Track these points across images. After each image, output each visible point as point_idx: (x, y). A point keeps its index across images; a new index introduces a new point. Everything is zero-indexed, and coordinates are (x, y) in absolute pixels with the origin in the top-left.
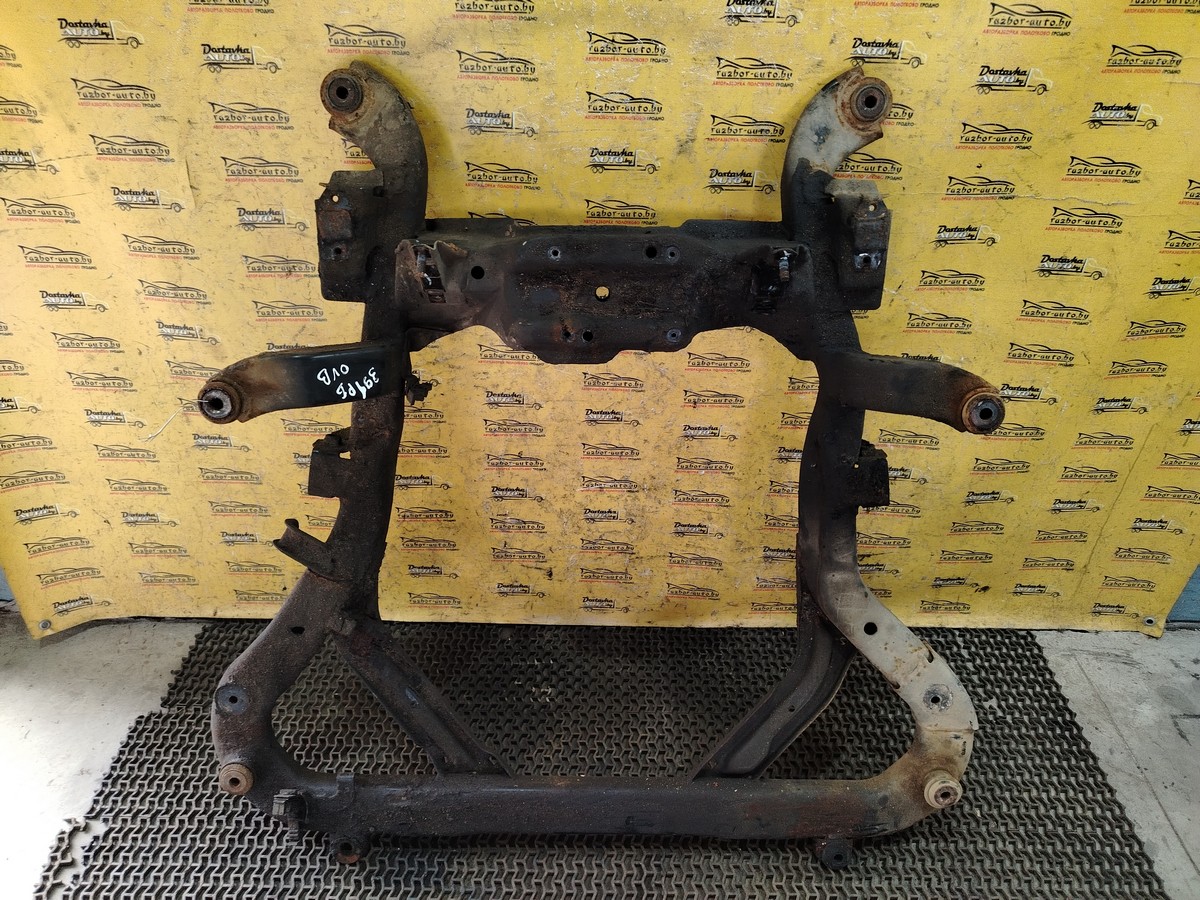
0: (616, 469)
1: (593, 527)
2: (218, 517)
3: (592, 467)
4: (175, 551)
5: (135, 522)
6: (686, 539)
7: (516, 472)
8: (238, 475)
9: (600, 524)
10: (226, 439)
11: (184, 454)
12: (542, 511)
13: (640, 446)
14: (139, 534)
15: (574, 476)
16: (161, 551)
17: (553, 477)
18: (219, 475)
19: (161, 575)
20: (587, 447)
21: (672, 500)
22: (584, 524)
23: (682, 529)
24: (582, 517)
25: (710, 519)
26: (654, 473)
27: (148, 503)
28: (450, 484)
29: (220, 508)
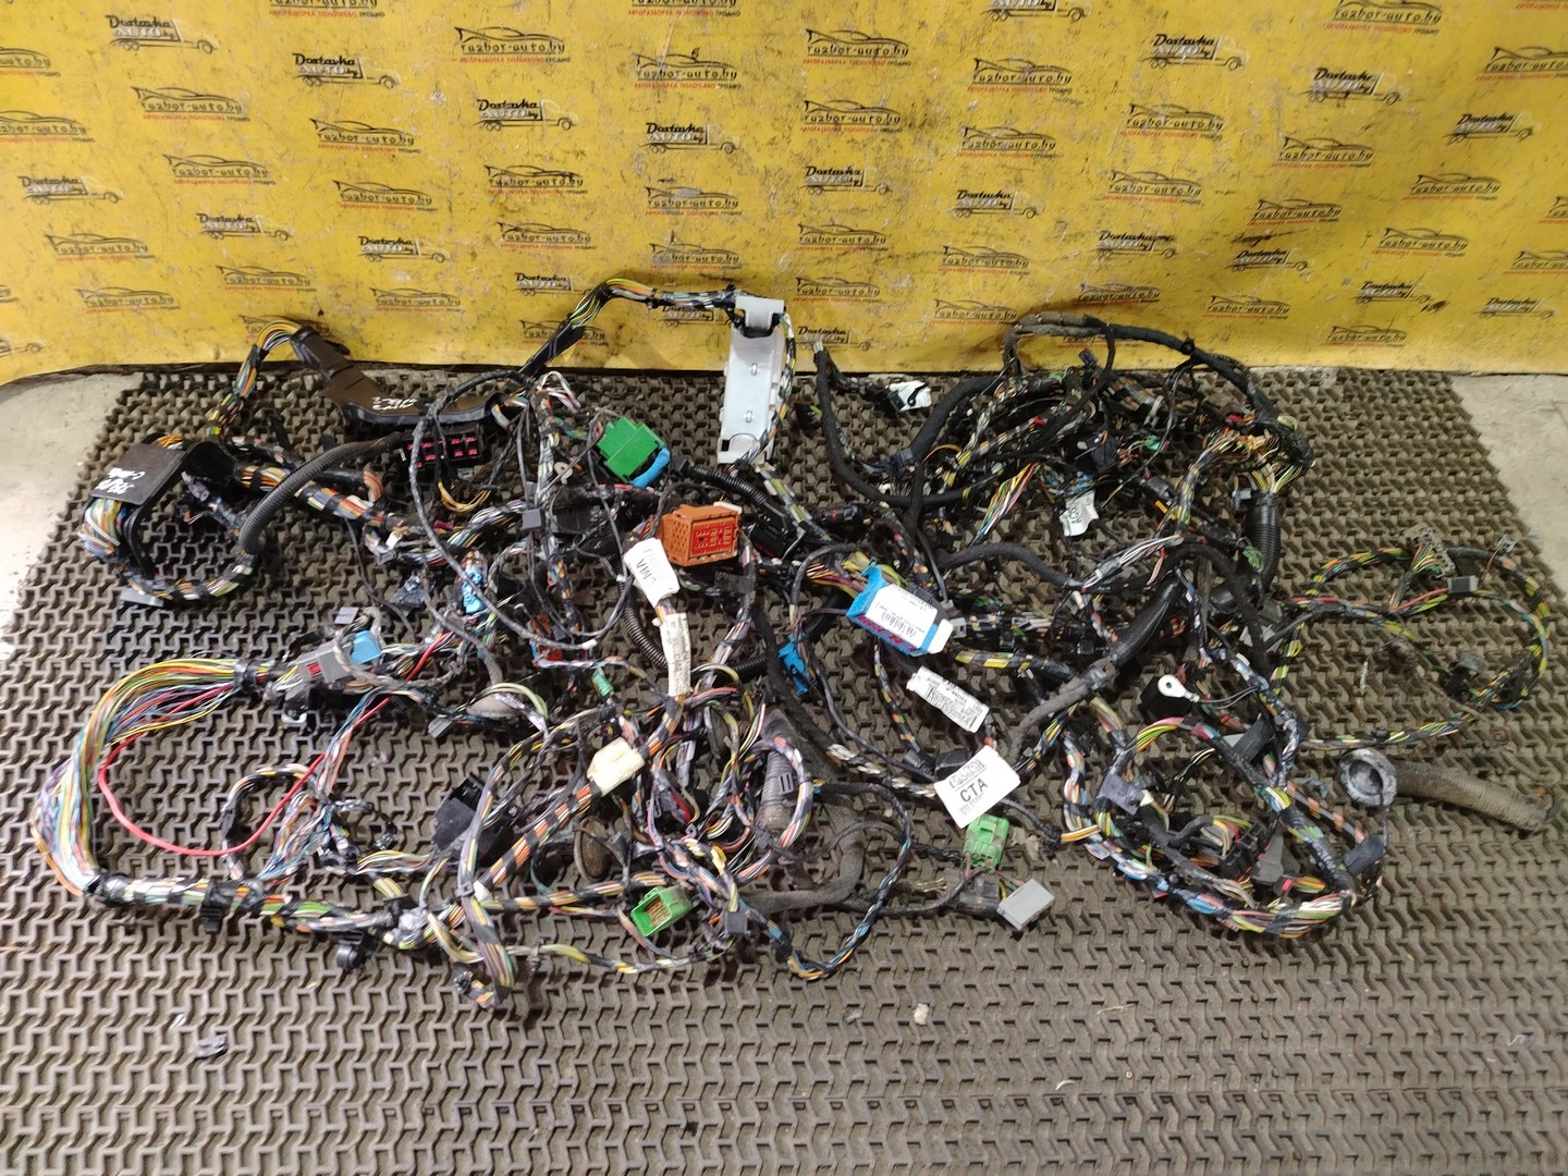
0: (865, 84)
1: (819, 200)
2: (185, 186)
3: (823, 81)
4: (128, 249)
5: (47, 196)
6: (973, 221)
7: (688, 92)
8: (203, 102)
9: (832, 196)
10: (166, 25)
11: (98, 57)
12: (734, 174)
13: (910, 36)
14: (62, 217)
15: (788, 100)
16: (105, 250)
17: (752, 102)
18: (171, 102)
19: (115, 292)
20: (815, 37)
21: (957, 148)
22: (805, 197)
23: (969, 202)
24: (802, 182)
25: (1019, 181)
26: (931, 94)
27: (59, 158)
28: (575, 118)
29: (187, 169)
